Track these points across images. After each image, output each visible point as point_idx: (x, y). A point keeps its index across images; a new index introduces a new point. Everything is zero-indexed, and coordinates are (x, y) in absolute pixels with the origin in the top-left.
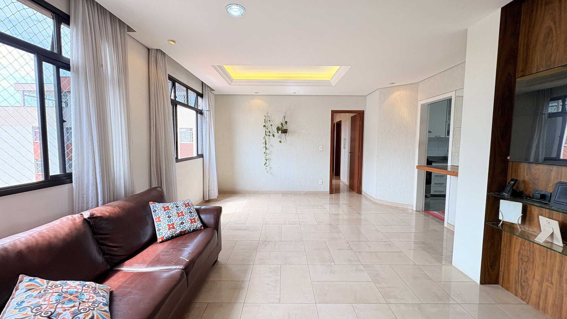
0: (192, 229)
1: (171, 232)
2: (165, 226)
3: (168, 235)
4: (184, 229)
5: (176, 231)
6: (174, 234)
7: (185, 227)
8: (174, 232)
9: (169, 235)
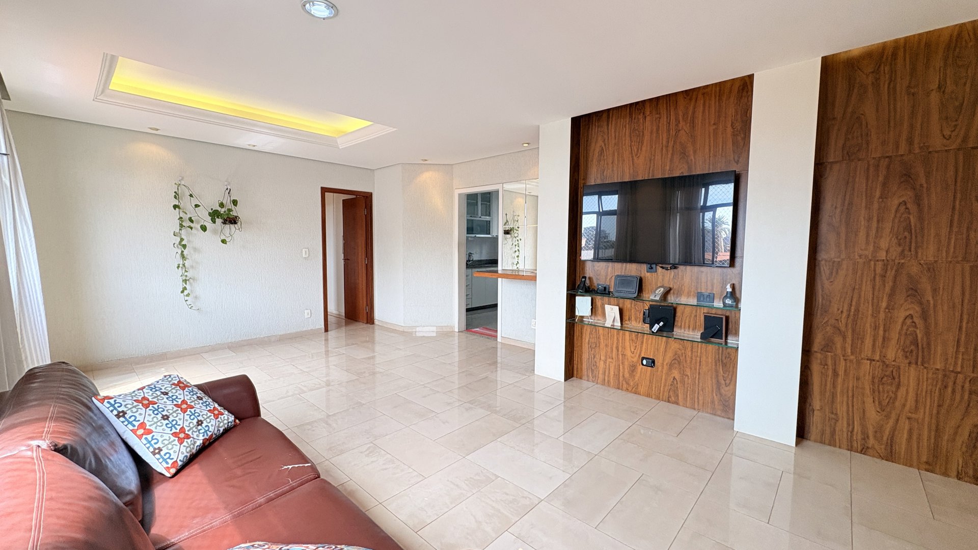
0: (221, 430)
1: (188, 447)
2: (168, 439)
3: (184, 455)
4: (210, 434)
5: (195, 443)
6: (193, 449)
7: (209, 429)
8: (192, 446)
9: (186, 454)
